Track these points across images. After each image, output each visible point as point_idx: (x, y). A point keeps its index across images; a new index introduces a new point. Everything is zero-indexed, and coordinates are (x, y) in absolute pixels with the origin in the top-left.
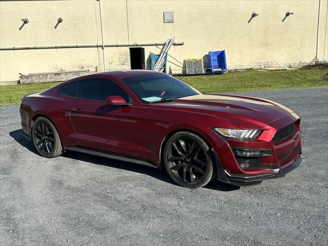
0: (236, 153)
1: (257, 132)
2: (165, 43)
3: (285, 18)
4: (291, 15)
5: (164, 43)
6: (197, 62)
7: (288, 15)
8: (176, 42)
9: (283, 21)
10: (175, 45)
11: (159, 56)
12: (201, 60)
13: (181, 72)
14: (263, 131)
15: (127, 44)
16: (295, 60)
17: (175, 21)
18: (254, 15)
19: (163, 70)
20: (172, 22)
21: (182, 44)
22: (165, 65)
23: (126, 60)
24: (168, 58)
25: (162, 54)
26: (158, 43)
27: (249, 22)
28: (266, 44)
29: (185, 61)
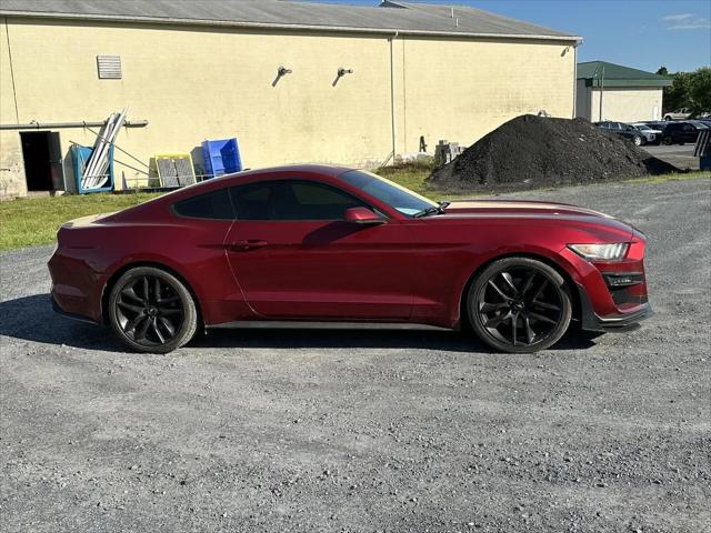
0: (608, 282)
1: (623, 248)
2: (106, 123)
3: (337, 79)
4: (346, 75)
5: (101, 121)
6: (178, 163)
7: (341, 73)
8: (130, 119)
9: (334, 85)
10: (127, 125)
11: (94, 149)
12: (186, 159)
13: (145, 183)
14: (630, 244)
15: (13, 122)
16: (360, 157)
17: (124, 74)
18: (282, 72)
19: (106, 179)
20: (117, 77)
21: (144, 125)
22: (109, 170)
23: (12, 160)
24: (117, 155)
25: (102, 144)
26: (88, 121)
27: (274, 85)
28: (308, 128)
29: (152, 160)
